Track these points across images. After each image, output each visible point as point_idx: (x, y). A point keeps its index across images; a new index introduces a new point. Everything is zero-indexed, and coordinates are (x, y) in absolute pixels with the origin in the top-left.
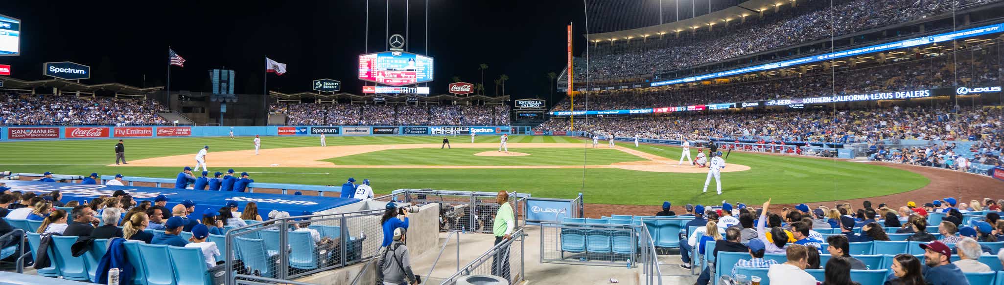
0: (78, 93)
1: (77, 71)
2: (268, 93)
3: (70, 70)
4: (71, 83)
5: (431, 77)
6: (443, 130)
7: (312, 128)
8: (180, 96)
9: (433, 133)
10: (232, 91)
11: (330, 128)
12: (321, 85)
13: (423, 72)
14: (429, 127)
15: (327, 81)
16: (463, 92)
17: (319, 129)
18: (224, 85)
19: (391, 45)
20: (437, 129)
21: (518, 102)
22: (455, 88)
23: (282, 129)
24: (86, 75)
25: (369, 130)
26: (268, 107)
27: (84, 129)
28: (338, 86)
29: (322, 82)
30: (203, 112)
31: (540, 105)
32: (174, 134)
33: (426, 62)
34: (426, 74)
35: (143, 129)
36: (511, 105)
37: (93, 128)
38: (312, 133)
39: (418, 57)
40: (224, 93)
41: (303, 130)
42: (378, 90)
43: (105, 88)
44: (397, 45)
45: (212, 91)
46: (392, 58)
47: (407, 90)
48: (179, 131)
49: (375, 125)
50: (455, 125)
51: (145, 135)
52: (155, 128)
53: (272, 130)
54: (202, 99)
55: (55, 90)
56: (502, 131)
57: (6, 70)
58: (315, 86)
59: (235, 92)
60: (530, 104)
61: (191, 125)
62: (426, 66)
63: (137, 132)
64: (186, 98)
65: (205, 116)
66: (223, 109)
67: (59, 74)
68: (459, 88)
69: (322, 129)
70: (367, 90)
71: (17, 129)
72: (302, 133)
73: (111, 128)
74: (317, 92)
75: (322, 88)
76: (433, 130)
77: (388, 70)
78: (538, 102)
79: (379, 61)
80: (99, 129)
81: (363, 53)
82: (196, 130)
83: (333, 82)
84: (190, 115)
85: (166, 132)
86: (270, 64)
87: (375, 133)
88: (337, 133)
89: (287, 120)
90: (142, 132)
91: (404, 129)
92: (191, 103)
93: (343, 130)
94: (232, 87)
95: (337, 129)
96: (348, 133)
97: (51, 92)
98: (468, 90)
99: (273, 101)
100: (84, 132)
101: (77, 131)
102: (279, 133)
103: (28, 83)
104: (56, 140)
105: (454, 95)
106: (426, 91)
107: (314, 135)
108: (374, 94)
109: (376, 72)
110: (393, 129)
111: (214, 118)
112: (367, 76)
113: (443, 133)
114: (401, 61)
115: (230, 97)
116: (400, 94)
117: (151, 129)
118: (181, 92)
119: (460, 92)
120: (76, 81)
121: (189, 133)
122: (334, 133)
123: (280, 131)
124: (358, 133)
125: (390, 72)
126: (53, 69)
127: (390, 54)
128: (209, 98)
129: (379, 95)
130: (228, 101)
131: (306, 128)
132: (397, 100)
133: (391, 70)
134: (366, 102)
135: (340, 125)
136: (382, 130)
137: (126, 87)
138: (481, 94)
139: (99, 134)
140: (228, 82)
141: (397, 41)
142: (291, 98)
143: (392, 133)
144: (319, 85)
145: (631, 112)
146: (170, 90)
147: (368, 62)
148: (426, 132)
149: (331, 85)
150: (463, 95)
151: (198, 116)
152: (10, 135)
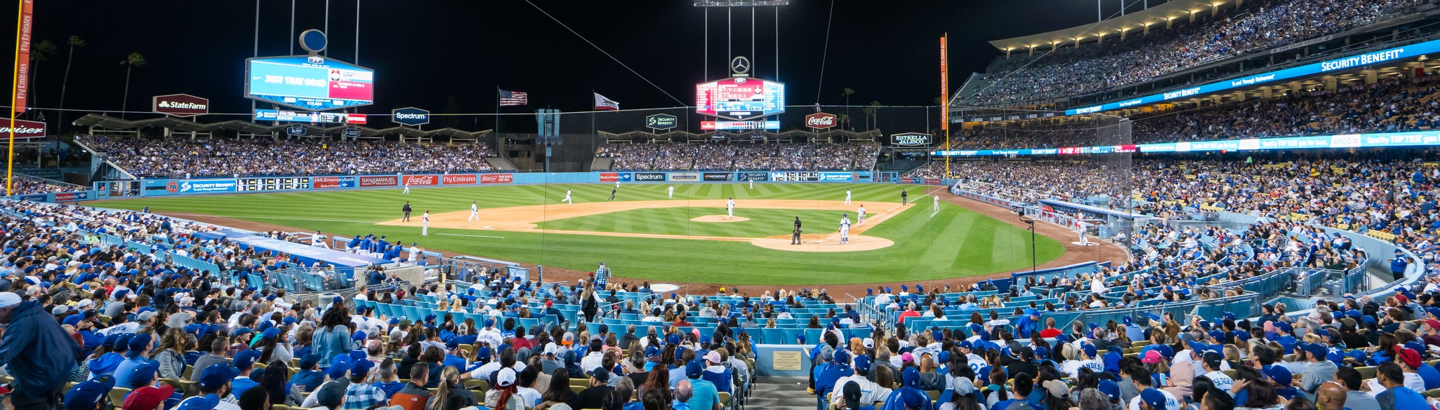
0: (420, 139)
1: (419, 116)
2: (596, 133)
3: (413, 116)
4: (412, 130)
5: (781, 108)
6: (786, 176)
7: (636, 174)
8: (507, 140)
9: (774, 180)
10: (557, 132)
11: (655, 174)
12: (655, 121)
13: (772, 101)
14: (769, 173)
15: (662, 117)
16: (823, 126)
17: (644, 174)
18: (549, 126)
19: (734, 69)
20: (779, 175)
21: (895, 138)
22: (813, 121)
23: (604, 175)
24: (426, 120)
25: (699, 176)
26: (596, 150)
27: (417, 177)
28: (673, 124)
29: (656, 118)
30: (529, 156)
31: (925, 141)
32: (497, 181)
33: (776, 89)
34: (776, 104)
35: (468, 176)
36: (885, 141)
37: (425, 176)
38: (636, 180)
39: (766, 83)
40: (549, 134)
41: (627, 177)
42: (719, 126)
43: (440, 133)
44: (741, 69)
45: (537, 132)
46: (736, 86)
47: (753, 125)
48: (502, 178)
49: (707, 169)
50: (801, 170)
51: (470, 182)
52: (479, 175)
53: (593, 177)
54: (528, 142)
55: (401, 136)
56: (861, 177)
57: (363, 119)
58: (649, 122)
59: (560, 132)
60: (910, 140)
61: (514, 171)
62: (775, 94)
63: (462, 179)
64: (513, 141)
65: (531, 160)
66: (549, 153)
67: (404, 120)
68: (818, 120)
69: (647, 174)
70: (706, 126)
71: (366, 178)
72: (625, 180)
73: (440, 176)
74: (650, 130)
75: (656, 125)
76: (774, 176)
77: (730, 100)
78: (922, 137)
79: (720, 90)
80: (430, 177)
81: (702, 81)
82: (519, 177)
83: (666, 117)
84: (516, 160)
85: (489, 179)
86: (600, 100)
87: (705, 179)
88: (664, 179)
89: (613, 163)
90: (467, 180)
91: (739, 174)
92: (517, 147)
93: (670, 176)
94: (557, 127)
95: (664, 175)
96: (675, 180)
97: (398, 139)
98: (829, 122)
99: (601, 142)
100: (417, 180)
101: (412, 179)
102: (602, 180)
103: (378, 131)
104: (395, 188)
105: (809, 129)
106: (775, 125)
107: (637, 182)
108: (713, 130)
109: (716, 103)
110: (727, 174)
111: (540, 163)
112: (706, 109)
113: (786, 180)
114: (745, 90)
115: (556, 140)
116: (745, 131)
117: (475, 176)
118: (508, 135)
119: (820, 126)
120: (417, 127)
121: (511, 180)
122: (660, 180)
123: (602, 177)
124: (686, 180)
125: (732, 104)
126: (400, 116)
127: (732, 82)
128: (534, 140)
129: (719, 132)
130: (553, 143)
131: (629, 174)
132: (741, 137)
133: (734, 100)
134: (706, 140)
135: (668, 170)
136: (713, 176)
137: (458, 131)
138: (846, 128)
139: (429, 182)
140: (553, 122)
141: (740, 65)
142: (620, 138)
143: (725, 180)
144: (652, 121)
145: (1034, 152)
146: (499, 131)
147: (706, 92)
148: (766, 178)
149: (666, 121)
150: (823, 129)
151: (524, 160)
152: (361, 183)
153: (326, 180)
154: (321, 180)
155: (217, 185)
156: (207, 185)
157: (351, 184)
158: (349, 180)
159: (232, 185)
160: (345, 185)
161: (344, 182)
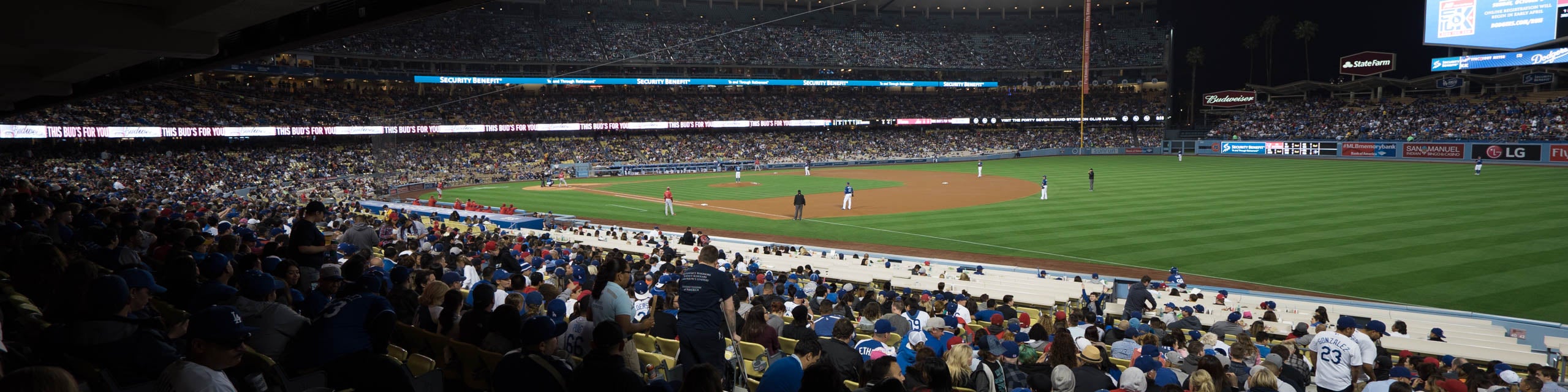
71: (1413, 145)
152: (1405, 151)
153: (1357, 146)
154: (1351, 146)
155: (1250, 147)
156: (1242, 147)
157: (1391, 153)
158: (1388, 147)
159: (1262, 147)
160: (1382, 153)
161: (1382, 150)
